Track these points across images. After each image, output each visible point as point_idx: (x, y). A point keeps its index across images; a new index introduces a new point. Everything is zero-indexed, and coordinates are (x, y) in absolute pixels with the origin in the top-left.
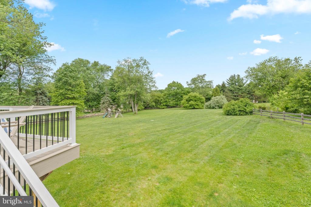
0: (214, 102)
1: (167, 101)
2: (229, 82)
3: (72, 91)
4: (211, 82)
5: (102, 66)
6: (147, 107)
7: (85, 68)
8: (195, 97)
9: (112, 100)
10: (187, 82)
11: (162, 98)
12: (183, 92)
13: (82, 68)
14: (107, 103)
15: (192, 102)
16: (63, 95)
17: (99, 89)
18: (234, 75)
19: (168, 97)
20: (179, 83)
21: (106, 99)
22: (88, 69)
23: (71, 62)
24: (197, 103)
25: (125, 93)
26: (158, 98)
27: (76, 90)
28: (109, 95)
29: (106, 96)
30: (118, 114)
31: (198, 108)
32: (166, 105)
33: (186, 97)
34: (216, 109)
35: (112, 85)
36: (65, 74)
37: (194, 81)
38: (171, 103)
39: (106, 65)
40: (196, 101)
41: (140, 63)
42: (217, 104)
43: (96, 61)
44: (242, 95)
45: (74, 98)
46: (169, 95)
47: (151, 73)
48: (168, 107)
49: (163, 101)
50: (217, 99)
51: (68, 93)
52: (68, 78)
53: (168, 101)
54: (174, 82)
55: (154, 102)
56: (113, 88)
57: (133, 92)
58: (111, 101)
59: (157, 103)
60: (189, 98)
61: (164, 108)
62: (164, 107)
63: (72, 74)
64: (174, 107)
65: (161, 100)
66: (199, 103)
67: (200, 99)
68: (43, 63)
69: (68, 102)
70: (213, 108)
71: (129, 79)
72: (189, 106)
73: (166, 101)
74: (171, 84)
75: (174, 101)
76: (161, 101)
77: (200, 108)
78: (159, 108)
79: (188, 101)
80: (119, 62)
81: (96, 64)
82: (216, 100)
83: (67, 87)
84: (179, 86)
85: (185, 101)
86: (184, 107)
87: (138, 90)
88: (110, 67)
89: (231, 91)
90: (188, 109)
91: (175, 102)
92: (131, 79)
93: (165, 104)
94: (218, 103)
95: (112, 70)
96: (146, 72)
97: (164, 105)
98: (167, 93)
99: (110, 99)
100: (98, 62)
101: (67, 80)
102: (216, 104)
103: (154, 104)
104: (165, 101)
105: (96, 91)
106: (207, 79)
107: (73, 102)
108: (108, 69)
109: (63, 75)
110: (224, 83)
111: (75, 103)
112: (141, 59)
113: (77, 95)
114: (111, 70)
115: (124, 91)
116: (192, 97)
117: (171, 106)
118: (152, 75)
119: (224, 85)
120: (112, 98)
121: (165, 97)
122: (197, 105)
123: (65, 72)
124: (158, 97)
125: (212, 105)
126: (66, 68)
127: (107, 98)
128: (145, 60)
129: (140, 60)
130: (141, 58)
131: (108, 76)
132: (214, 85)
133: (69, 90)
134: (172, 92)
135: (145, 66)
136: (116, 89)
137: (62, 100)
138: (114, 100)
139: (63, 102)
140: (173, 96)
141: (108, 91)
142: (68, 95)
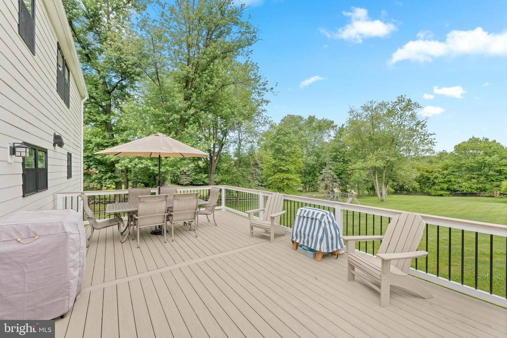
1: (453, 180)
3: (286, 161)
5: (320, 121)
6: (400, 190)
7: (296, 128)
9: (337, 175)
11: (437, 174)
13: (293, 128)
14: (329, 179)
16: (275, 166)
17: (316, 158)
19: (453, 172)
20: (490, 141)
21: (327, 173)
22: (300, 129)
23: (279, 122)
25: (364, 165)
26: (426, 174)
27: (291, 160)
28: (333, 168)
29: (327, 168)
30: (351, 199)
32: (448, 189)
35: (337, 150)
36: (278, 139)
38: (465, 186)
39: (326, 120)
41: (397, 107)
43: (312, 115)
45: (288, 171)
46: (459, 167)
47: (423, 125)
48: (454, 192)
49: (442, 180)
51: (281, 164)
52: (281, 143)
53: (455, 181)
54: (474, 140)
55: (417, 182)
56: (338, 155)
57: (380, 164)
58: (335, 177)
59: (425, 183)
61: (441, 195)
62: (442, 192)
63: (286, 139)
64: (472, 194)
65: (436, 178)
68: (259, 127)
69: (282, 176)
71: (371, 139)
73: (450, 181)
74: (464, 145)
76: (436, 181)
78: (429, 194)
80: (352, 112)
81: (312, 119)
83: (280, 156)
87: (393, 159)
88: (333, 122)
91: (478, 183)
92: (376, 140)
93: (445, 186)
95: (336, 126)
96: (408, 124)
97: (442, 189)
98: (453, 163)
99: (333, 173)
100: (315, 116)
101: (280, 146)
103: (416, 185)
104: (446, 179)
105: (311, 160)
108: (329, 124)
109: (275, 140)
111: (290, 178)
112: (401, 100)
113: (292, 167)
114: (333, 127)
115: (362, 160)
117: (465, 192)
118: (427, 128)
120: (337, 172)
121: (445, 172)
123: (278, 137)
124: (427, 171)
126: (279, 131)
127: (330, 171)
128: (409, 101)
129: (396, 102)
130: (400, 98)
131: (329, 137)
133: (283, 160)
134: (469, 162)
135: (408, 113)
136: (343, 158)
137: (275, 173)
138: (340, 174)
139: (276, 176)
140: (470, 170)
141: (331, 161)
142: (281, 167)
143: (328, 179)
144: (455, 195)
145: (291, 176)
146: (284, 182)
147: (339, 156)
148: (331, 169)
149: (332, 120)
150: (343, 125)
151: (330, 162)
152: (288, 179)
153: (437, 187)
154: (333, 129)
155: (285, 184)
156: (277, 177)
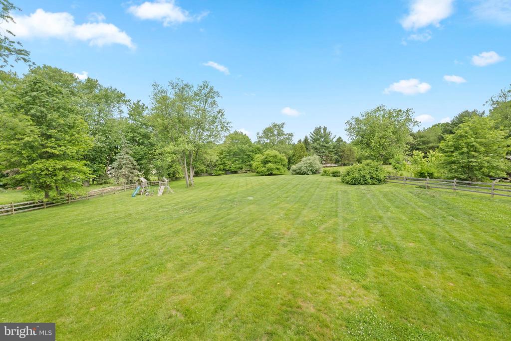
0: (306, 165)
2: (313, 136)
4: (291, 135)
5: (106, 90)
8: (275, 157)
9: (137, 161)
10: (258, 134)
12: (251, 149)
15: (270, 165)
16: (33, 147)
17: (103, 138)
18: (320, 127)
19: (226, 156)
20: (244, 134)
21: (124, 157)
24: (277, 167)
27: (68, 138)
29: (122, 152)
30: (163, 188)
31: (279, 173)
32: (224, 170)
33: (259, 157)
34: (308, 174)
35: (133, 131)
36: (35, 97)
37: (268, 132)
38: (233, 166)
39: (115, 90)
40: (275, 162)
42: (310, 168)
43: (93, 78)
44: (330, 155)
45: (64, 156)
46: (229, 153)
48: (229, 172)
49: (220, 163)
50: (310, 161)
51: (47, 143)
53: (227, 163)
54: (236, 133)
58: (135, 163)
60: (266, 158)
61: (220, 175)
62: (220, 172)
64: (236, 172)
66: (280, 167)
67: (281, 160)
69: (51, 164)
70: (304, 173)
72: (266, 170)
73: (225, 163)
75: (237, 162)
76: (216, 163)
77: (281, 173)
79: (265, 162)
81: (91, 85)
82: (308, 161)
84: (245, 139)
85: (260, 163)
86: (257, 173)
88: (124, 95)
89: (316, 149)
90: (263, 175)
91: (239, 164)
93: (222, 167)
94: (312, 166)
95: (129, 101)
97: (220, 170)
98: (226, 149)
99: (132, 159)
100: (97, 81)
101: (42, 112)
102: (308, 168)
104: (222, 162)
106: (286, 130)
107: (66, 165)
108: (120, 97)
110: (306, 137)
111: (69, 167)
112: (205, 86)
113: (71, 150)
114: (125, 102)
116: (270, 157)
117: (233, 171)
119: (306, 141)
120: (135, 158)
121: (222, 156)
122: (277, 168)
125: (304, 169)
127: (127, 156)
128: (212, 88)
130: (205, 84)
131: (120, 113)
132: (295, 141)
133: (51, 136)
134: (235, 149)
136: (142, 140)
137: (31, 161)
138: (139, 160)
139: (38, 165)
140: (235, 154)
141: (128, 143)
142: (49, 150)
143: (126, 167)
144: (227, 174)
145: (71, 164)
146: (56, 175)
147: (138, 138)
148: (128, 153)
149: (123, 93)
150: (139, 102)
151: (127, 145)
152: (65, 169)
153: (217, 169)
154: (125, 104)
155: (60, 177)
156: (40, 166)
